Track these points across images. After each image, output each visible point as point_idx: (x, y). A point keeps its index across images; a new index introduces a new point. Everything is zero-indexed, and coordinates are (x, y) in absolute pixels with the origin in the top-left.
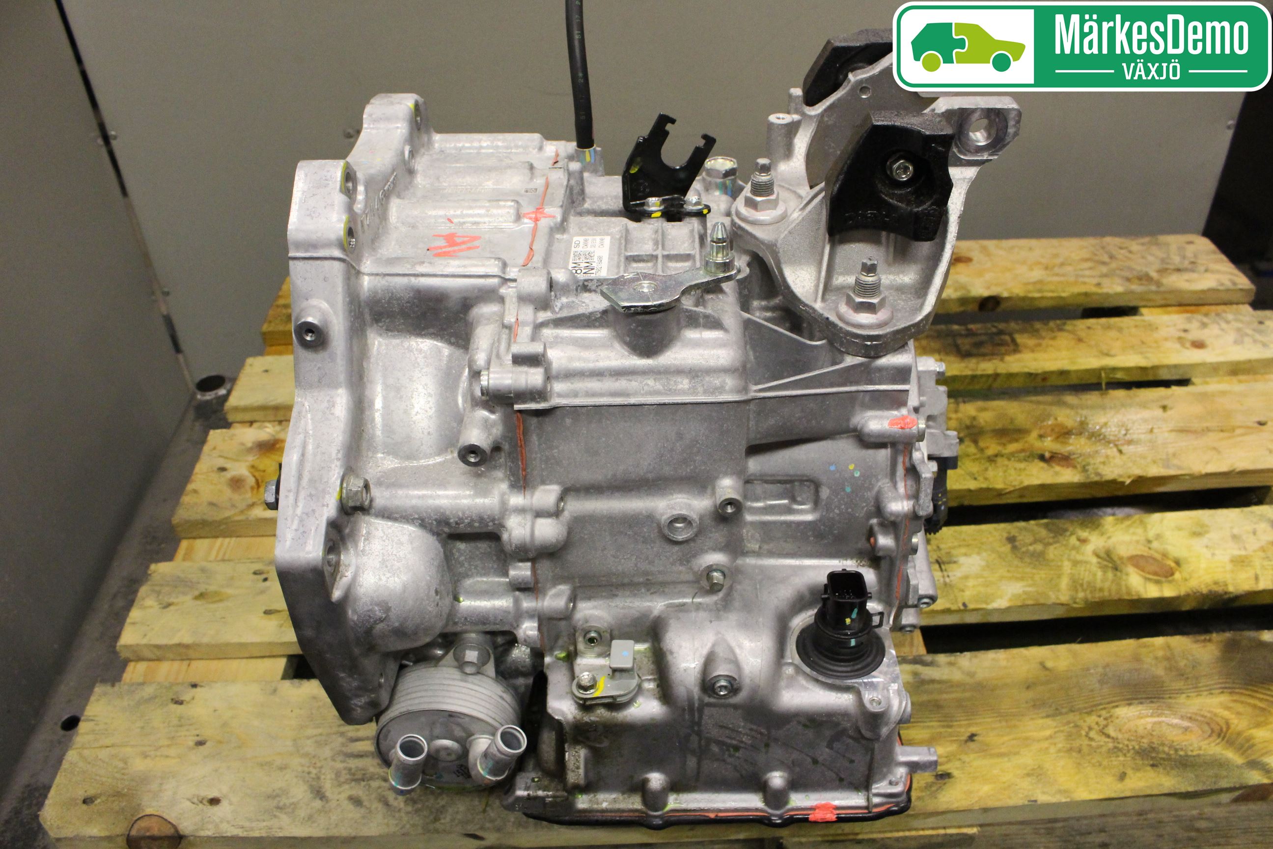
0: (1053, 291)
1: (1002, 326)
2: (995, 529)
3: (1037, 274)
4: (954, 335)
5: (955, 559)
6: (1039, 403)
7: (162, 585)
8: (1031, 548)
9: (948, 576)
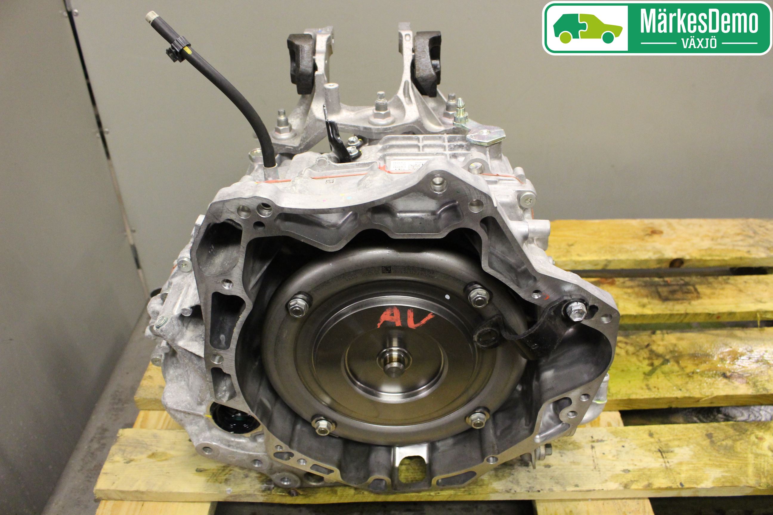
0: (718, 256)
1: (687, 279)
2: (698, 428)
3: (706, 244)
4: (657, 285)
5: (672, 450)
6: (718, 335)
7: (126, 446)
8: (724, 443)
9: (668, 462)
